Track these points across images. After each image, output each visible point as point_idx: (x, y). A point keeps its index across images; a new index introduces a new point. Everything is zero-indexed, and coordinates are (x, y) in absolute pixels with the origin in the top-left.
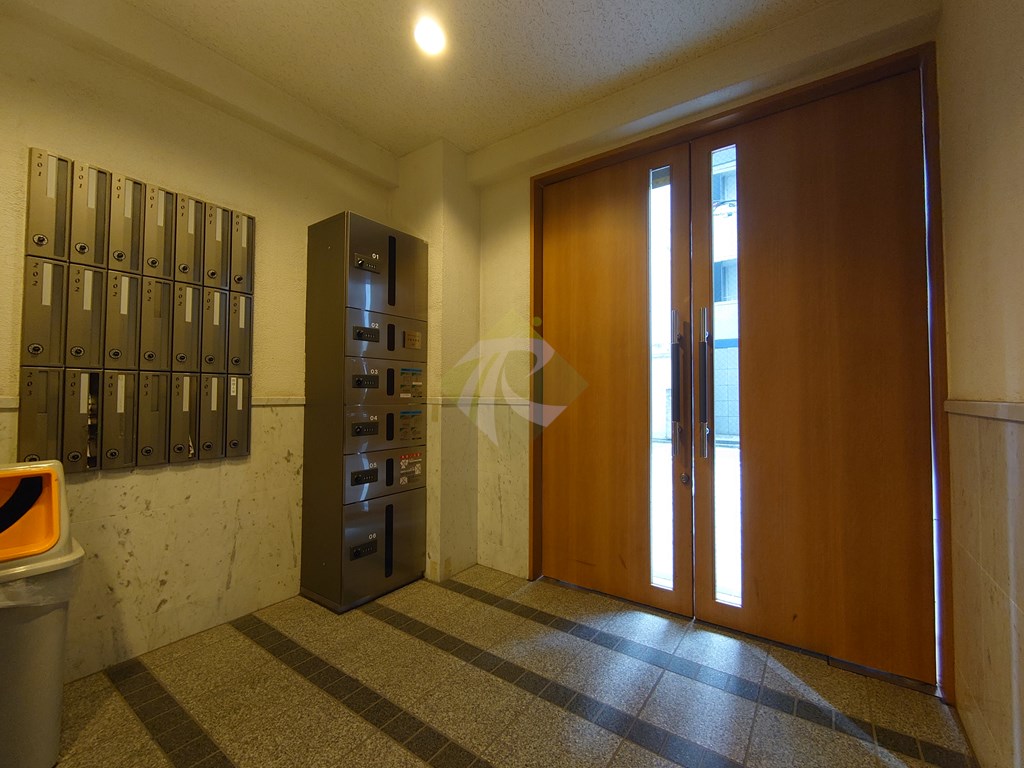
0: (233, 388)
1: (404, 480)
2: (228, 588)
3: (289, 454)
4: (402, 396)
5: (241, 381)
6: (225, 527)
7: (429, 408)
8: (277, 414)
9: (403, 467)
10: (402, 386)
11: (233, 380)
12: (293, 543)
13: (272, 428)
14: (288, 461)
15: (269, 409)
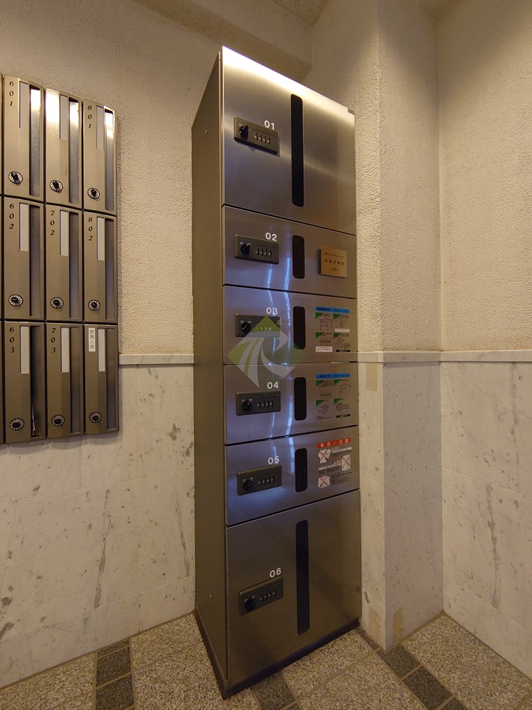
0: (91, 342)
1: (324, 482)
2: (97, 605)
3: (175, 428)
4: (319, 349)
5: (102, 333)
6: (90, 526)
7: (362, 369)
8: (157, 377)
9: (323, 461)
10: (318, 334)
11: (91, 331)
12: (184, 544)
13: (151, 395)
14: (174, 438)
15: (144, 370)
